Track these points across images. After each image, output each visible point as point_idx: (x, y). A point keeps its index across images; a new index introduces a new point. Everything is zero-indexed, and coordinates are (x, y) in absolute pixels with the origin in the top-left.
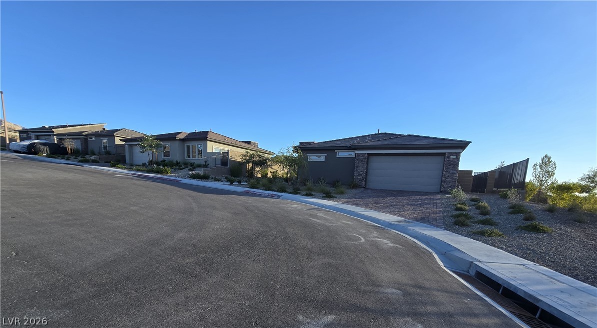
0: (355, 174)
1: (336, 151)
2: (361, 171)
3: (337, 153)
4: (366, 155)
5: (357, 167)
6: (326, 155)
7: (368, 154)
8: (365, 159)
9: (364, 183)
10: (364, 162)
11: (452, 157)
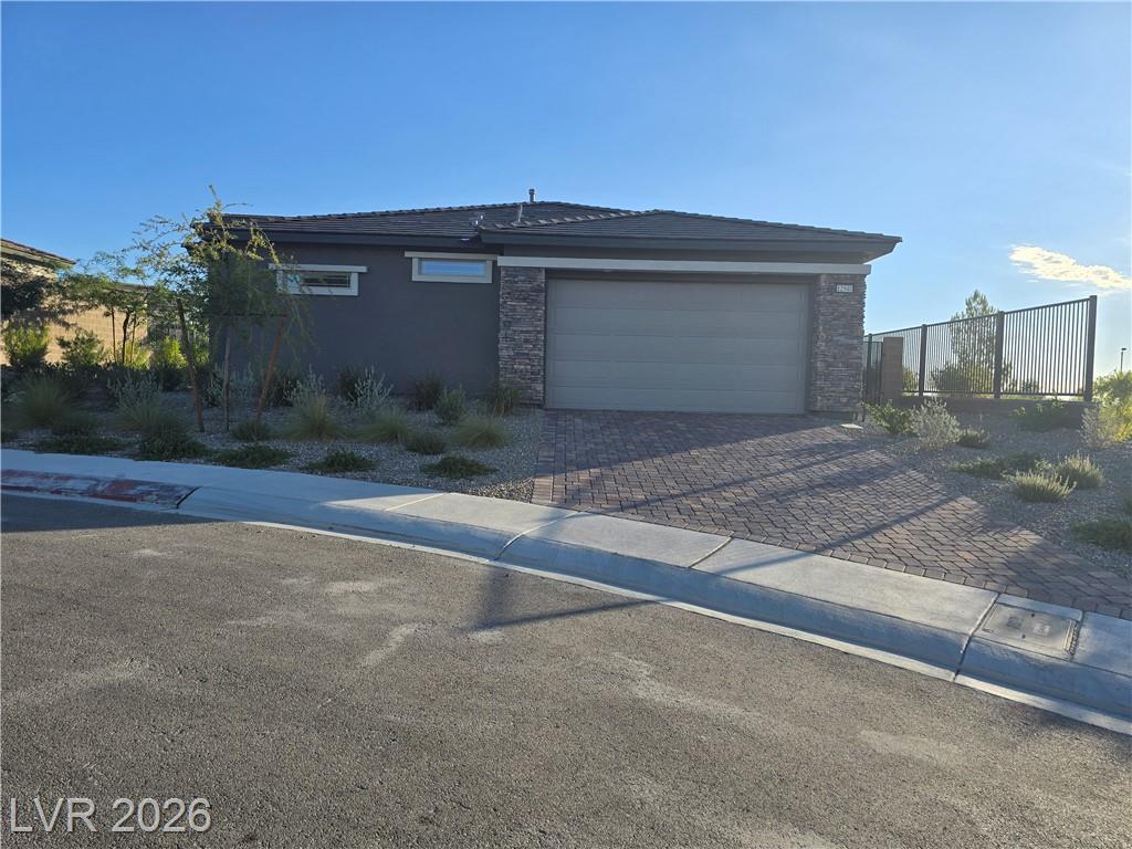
0: (504, 353)
1: (407, 254)
2: (527, 341)
3: (415, 261)
4: (542, 277)
5: (508, 324)
6: (363, 269)
7: (548, 271)
8: (538, 290)
9: (540, 387)
10: (534, 301)
11: (841, 288)
